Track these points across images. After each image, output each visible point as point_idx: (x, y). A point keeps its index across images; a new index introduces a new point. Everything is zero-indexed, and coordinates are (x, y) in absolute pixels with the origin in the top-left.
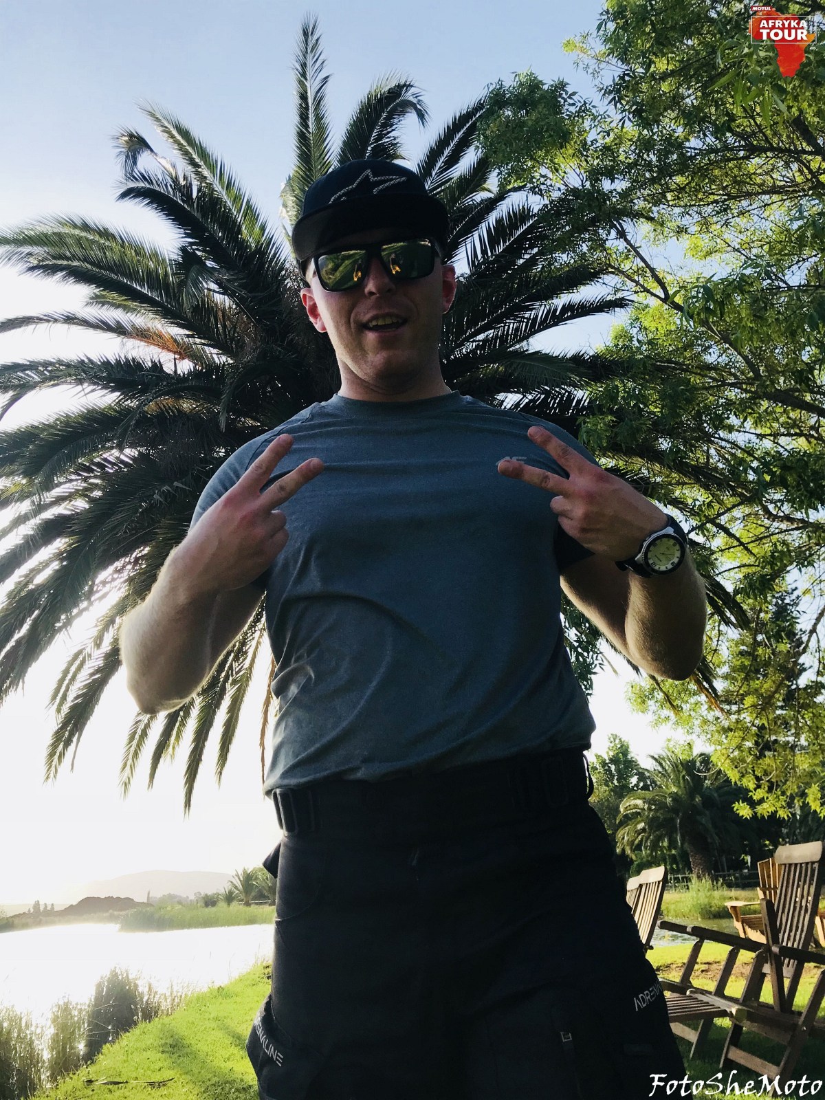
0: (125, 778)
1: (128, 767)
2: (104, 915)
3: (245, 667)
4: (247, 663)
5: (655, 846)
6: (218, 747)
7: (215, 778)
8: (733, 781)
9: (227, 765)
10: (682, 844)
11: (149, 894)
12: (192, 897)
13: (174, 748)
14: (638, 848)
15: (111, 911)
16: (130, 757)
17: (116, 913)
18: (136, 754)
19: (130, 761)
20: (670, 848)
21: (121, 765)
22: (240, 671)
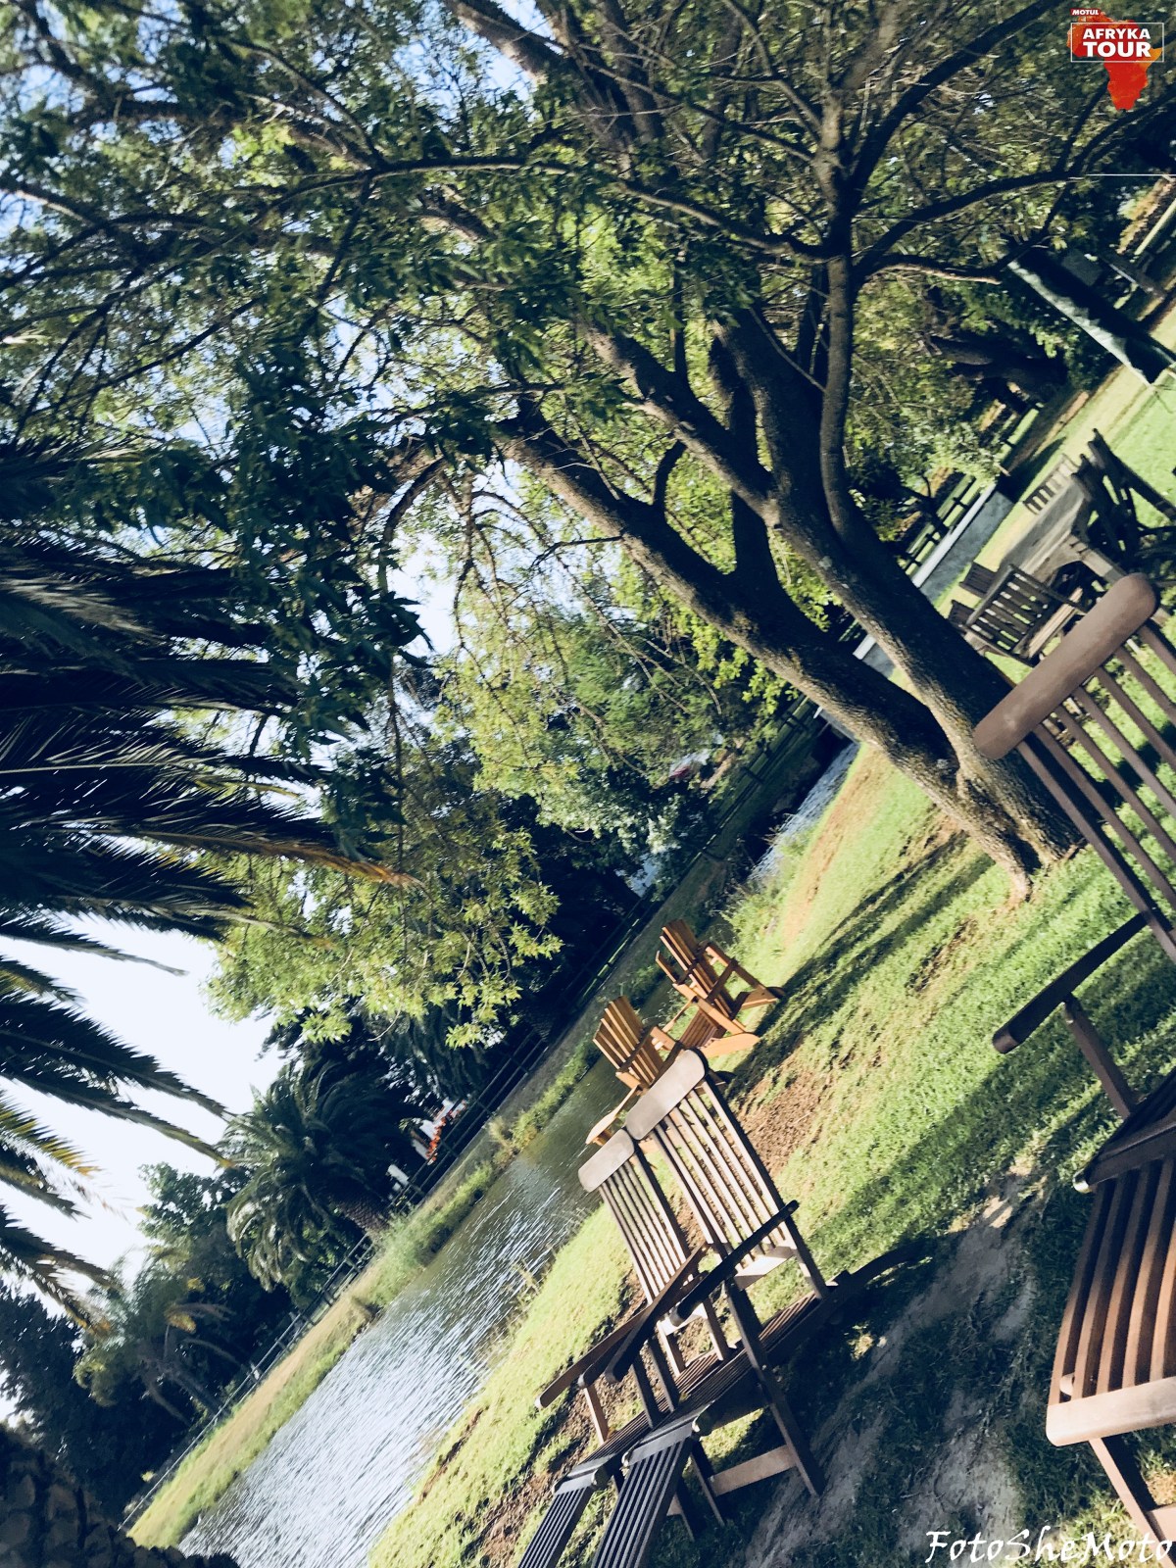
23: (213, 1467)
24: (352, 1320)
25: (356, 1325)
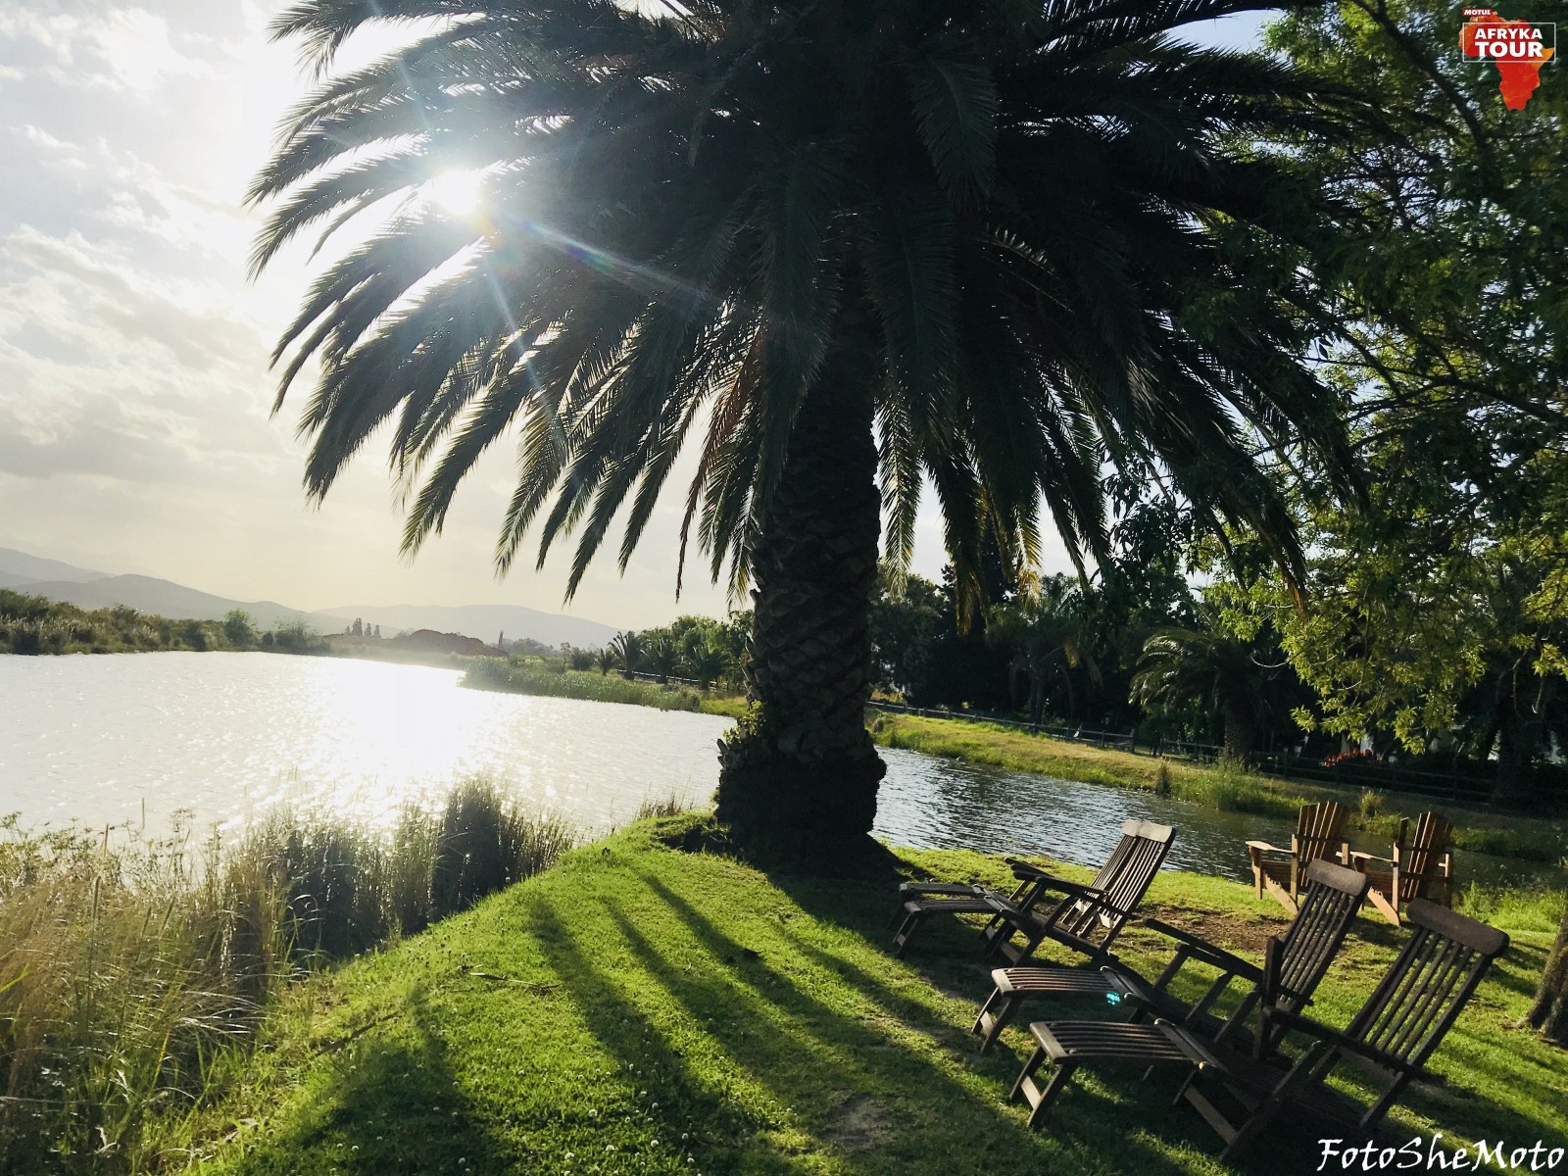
0: (504, 554)
1: (509, 542)
2: (445, 656)
3: (674, 430)
4: (677, 428)
5: (1181, 702)
6: (626, 528)
7: (616, 564)
8: (1303, 677)
9: (635, 552)
10: (1219, 706)
11: (501, 635)
12: (557, 648)
13: (571, 520)
14: (1161, 699)
15: (453, 653)
16: (514, 527)
17: (459, 656)
18: (522, 525)
19: (512, 534)
20: (1202, 708)
21: (499, 536)
22: (667, 435)
23: (993, 745)
24: (1149, 778)
25: (1148, 783)
